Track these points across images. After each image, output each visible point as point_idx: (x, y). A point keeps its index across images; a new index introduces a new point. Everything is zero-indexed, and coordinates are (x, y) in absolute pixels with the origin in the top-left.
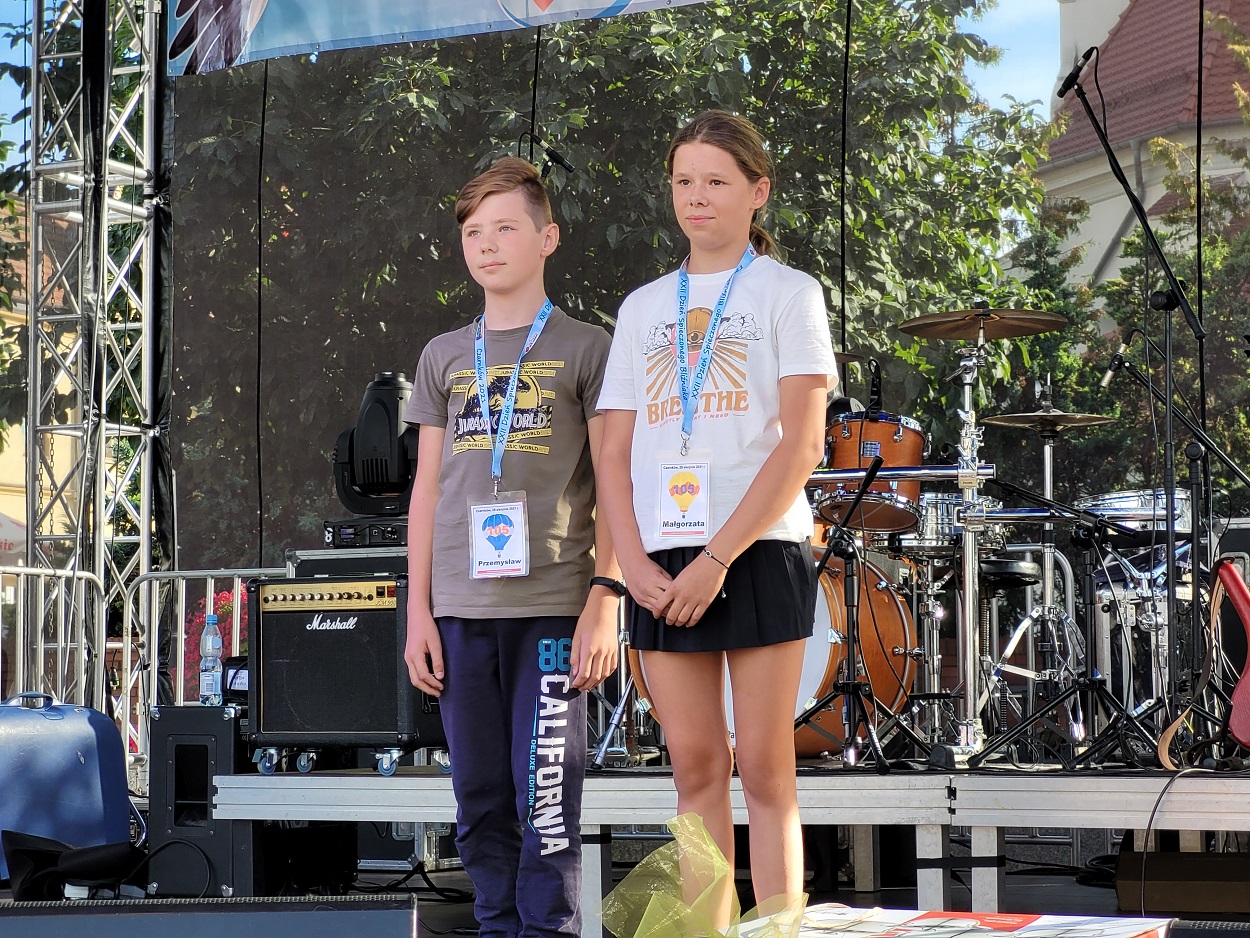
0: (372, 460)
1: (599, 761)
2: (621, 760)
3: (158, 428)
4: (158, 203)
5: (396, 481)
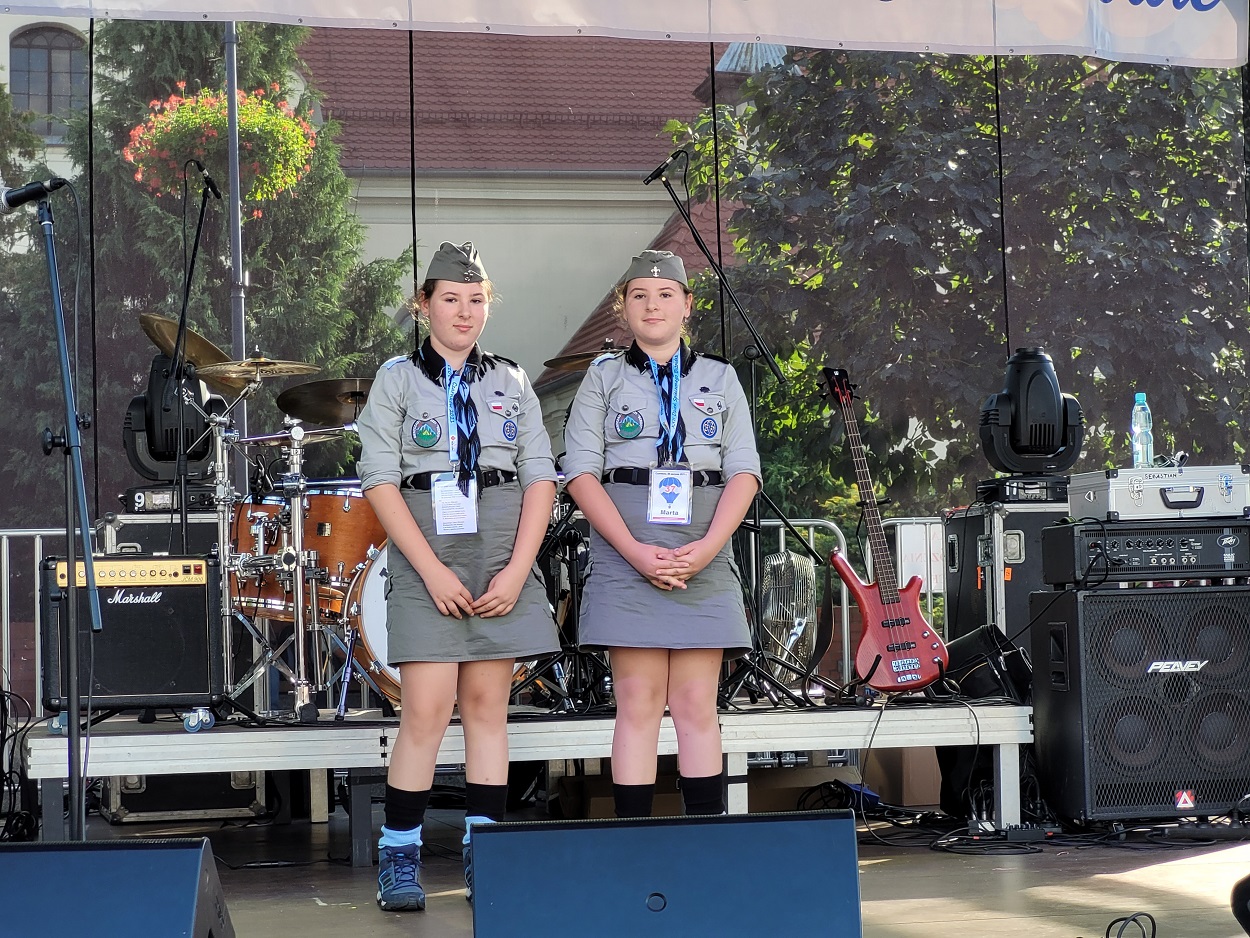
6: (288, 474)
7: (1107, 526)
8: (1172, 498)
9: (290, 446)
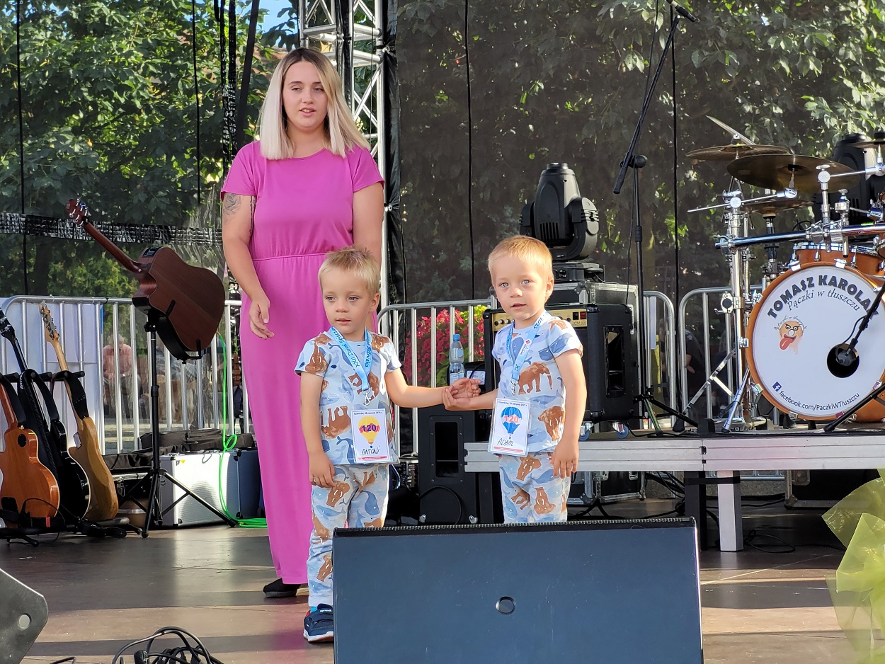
0: (547, 224)
1: (727, 427)
2: (741, 426)
3: (390, 206)
4: (386, 52)
5: (564, 237)
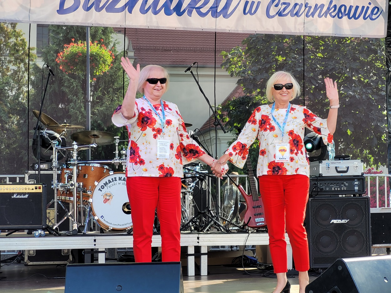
6: (72, 159)
7: (319, 178)
8: (339, 170)
9: (73, 151)
